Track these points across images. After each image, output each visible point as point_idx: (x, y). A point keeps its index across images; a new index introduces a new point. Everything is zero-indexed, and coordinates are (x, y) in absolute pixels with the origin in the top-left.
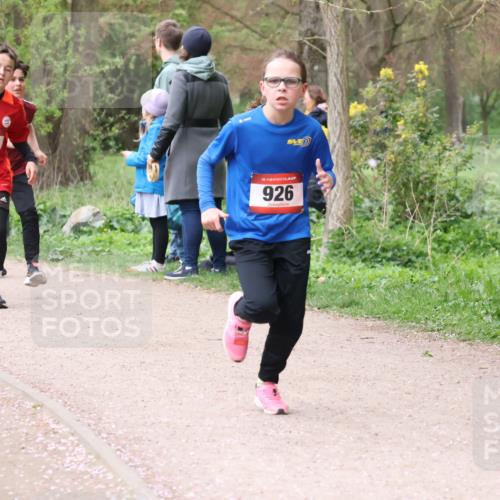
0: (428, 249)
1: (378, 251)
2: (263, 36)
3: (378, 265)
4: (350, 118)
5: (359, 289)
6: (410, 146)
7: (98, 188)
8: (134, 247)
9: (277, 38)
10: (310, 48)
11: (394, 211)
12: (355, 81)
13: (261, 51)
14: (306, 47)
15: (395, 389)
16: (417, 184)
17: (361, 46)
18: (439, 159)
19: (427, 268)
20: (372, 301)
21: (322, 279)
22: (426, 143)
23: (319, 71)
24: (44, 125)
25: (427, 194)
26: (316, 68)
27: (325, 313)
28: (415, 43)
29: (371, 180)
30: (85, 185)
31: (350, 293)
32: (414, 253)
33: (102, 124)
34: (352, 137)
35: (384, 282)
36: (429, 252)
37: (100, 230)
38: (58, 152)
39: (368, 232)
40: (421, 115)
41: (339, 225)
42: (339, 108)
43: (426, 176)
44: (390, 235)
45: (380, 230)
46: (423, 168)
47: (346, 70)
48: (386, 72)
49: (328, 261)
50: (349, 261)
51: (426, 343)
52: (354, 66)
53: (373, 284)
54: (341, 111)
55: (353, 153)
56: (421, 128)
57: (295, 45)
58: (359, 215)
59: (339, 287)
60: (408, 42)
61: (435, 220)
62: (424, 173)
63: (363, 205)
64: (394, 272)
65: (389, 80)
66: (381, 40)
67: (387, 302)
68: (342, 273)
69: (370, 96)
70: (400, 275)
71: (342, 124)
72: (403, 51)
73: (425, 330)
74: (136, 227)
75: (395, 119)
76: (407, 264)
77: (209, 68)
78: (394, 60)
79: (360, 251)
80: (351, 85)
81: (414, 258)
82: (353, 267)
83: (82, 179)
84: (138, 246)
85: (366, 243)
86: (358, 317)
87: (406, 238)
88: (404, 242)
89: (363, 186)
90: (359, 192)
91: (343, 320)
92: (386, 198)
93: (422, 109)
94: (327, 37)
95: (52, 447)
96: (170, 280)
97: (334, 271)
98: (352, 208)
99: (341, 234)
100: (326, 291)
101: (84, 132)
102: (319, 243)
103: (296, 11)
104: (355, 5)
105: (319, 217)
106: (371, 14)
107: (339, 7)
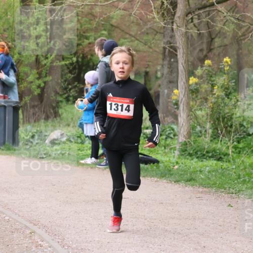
0: (230, 152)
1: (204, 153)
2: (146, 44)
3: (204, 160)
4: (190, 85)
5: (195, 172)
6: (220, 99)
7: (63, 121)
8: (81, 151)
9: (153, 45)
10: (169, 50)
11: (212, 132)
12: (192, 67)
13: (144, 52)
14: (167, 50)
15: (213, 224)
16: (224, 118)
17: (194, 49)
18: (235, 106)
19: (229, 161)
20: (202, 178)
21: (176, 167)
22: (228, 98)
23: (174, 61)
24: (36, 90)
25: (229, 124)
26: (172, 60)
27: (178, 185)
28: (222, 48)
29: (201, 117)
30: (57, 119)
31: (191, 174)
32: (223, 154)
33: (66, 89)
34: (191, 95)
35: (207, 168)
36: (230, 153)
38: (43, 103)
39: (199, 143)
40: (226, 84)
41: (184, 139)
42: (184, 80)
43: (229, 114)
44: (211, 145)
45: (206, 142)
46: (227, 111)
47: (187, 61)
48: (208, 62)
49: (179, 158)
50: (190, 158)
51: (229, 200)
52: (191, 59)
53: (202, 170)
54: (185, 82)
55: (191, 103)
56: (226, 90)
57: (161, 49)
58: (195, 134)
59: (185, 171)
60: (218, 47)
61: (233, 137)
62: (227, 113)
63: (197, 130)
64: (212, 164)
65: (209, 66)
66: (205, 46)
67: (209, 179)
68: (186, 164)
69: (199, 74)
70: (216, 165)
71: (186, 88)
72: (216, 51)
73: (229, 193)
74: (82, 141)
75: (213, 86)
76: (220, 159)
78: (212, 56)
79: (196, 153)
80: (190, 69)
81: (222, 156)
82: (192, 161)
83: (55, 117)
84: (83, 150)
85: (198, 149)
86: (194, 186)
87: (219, 146)
88: (218, 148)
89: (197, 120)
90: (195, 123)
91: (187, 188)
92: (208, 126)
93: (226, 81)
94: (178, 45)
96: (99, 168)
97: (182, 163)
98: (191, 131)
99: (185, 144)
100: (178, 173)
101: (57, 93)
102: (175, 149)
103: (162, 32)
104: (191, 28)
105: (174, 136)
106: (200, 33)
107: (183, 30)
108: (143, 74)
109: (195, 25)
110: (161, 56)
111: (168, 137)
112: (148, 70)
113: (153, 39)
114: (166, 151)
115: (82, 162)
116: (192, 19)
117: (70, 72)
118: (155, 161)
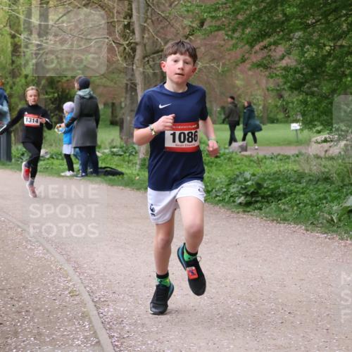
2: (112, 81)
7: (47, 142)
9: (117, 82)
10: (131, 86)
14: (129, 86)
21: (137, 178)
23: (135, 95)
26: (133, 94)
27: (139, 192)
37: (48, 159)
41: (144, 156)
49: (140, 171)
57: (124, 85)
77: (89, 94)
94: (137, 81)
95: (29, 247)
97: (142, 175)
99: (144, 160)
100: (139, 183)
102: (136, 163)
103: (125, 71)
104: (148, 69)
105: (136, 153)
106: (155, 73)
107: (141, 69)
108: (110, 105)
109: (150, 67)
110: (124, 90)
111: (131, 154)
112: (114, 101)
113: (118, 77)
114: (130, 165)
115: (63, 174)
116: (148, 61)
117: (52, 103)
118: (121, 174)
